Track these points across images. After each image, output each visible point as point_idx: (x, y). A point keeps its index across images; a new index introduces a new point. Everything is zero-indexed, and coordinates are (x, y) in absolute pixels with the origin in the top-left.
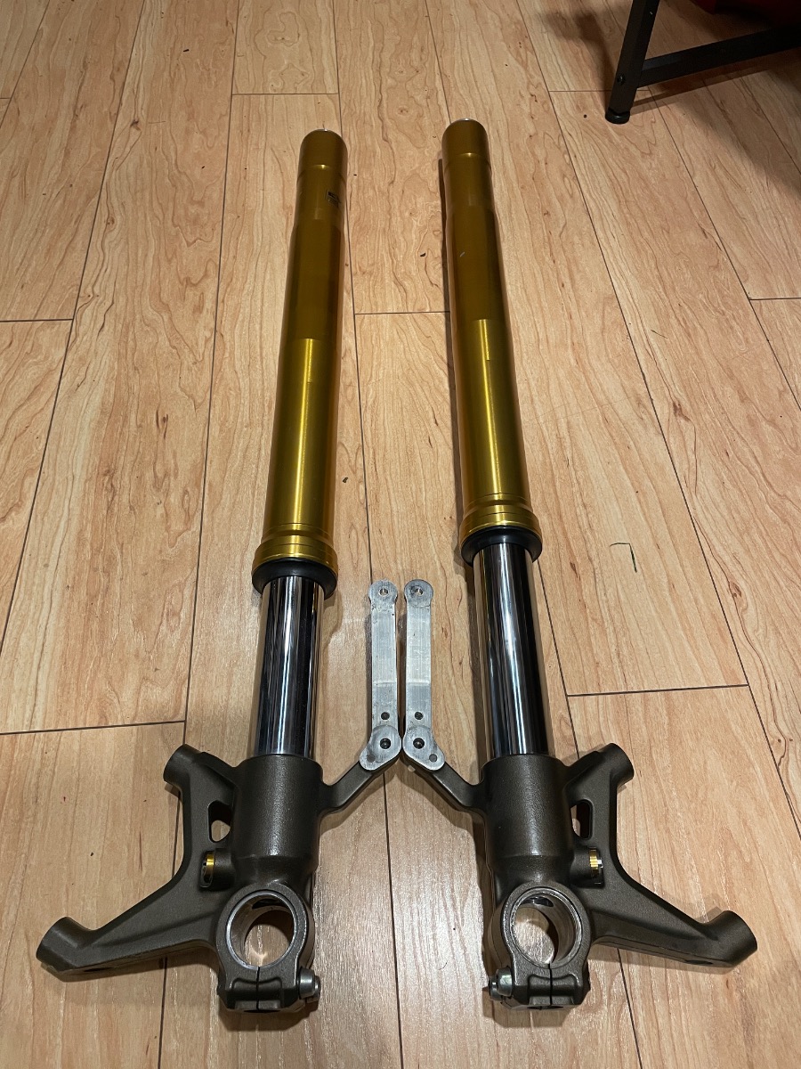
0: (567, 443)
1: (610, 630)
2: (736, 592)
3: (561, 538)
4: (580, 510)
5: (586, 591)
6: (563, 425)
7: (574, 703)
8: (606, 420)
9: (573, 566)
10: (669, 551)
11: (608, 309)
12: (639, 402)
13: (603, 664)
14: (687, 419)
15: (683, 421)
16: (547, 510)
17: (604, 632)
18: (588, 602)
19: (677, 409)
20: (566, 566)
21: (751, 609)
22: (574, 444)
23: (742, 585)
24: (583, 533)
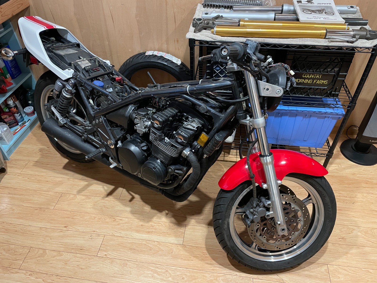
0: (62, 244)
1: (91, 248)
2: (94, 231)
3: (76, 250)
4: (74, 246)
5: (85, 249)
6: (59, 243)
7: (98, 255)
8: (62, 237)
9: (81, 249)
10: (85, 237)
11: (42, 229)
12: (62, 231)
13: (95, 250)
14: (68, 226)
15: (68, 227)
16: (71, 250)
17: (91, 249)
18: (86, 249)
19: (65, 227)
20: (80, 250)
21: (97, 231)
22: (63, 243)
23: (94, 230)
24: (77, 246)
